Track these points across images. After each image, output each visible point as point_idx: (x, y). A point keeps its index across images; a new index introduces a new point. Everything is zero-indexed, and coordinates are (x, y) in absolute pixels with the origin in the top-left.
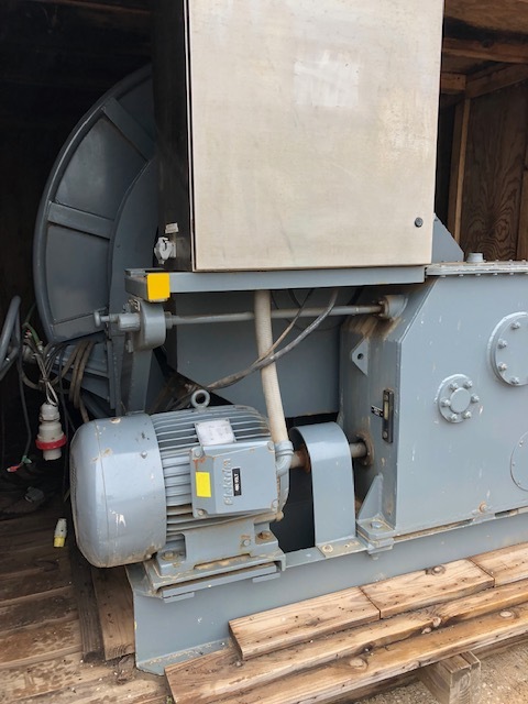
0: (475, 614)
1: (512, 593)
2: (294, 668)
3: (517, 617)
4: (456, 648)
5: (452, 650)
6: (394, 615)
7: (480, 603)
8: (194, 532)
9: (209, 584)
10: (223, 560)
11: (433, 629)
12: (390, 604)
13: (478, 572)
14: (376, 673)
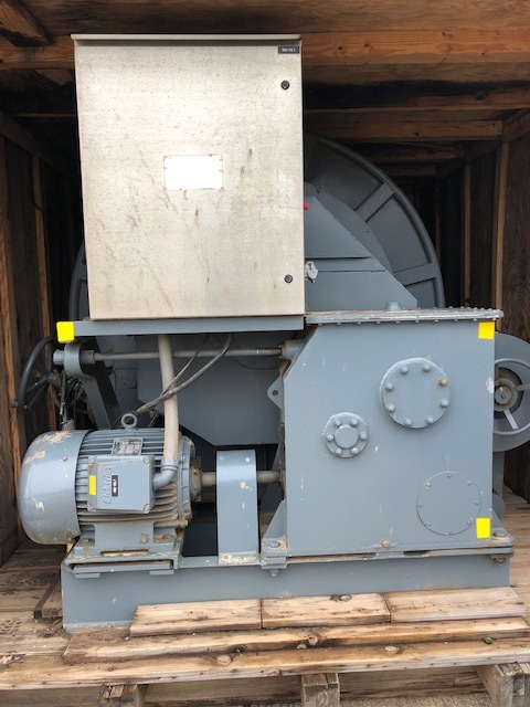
0: (357, 642)
1: (405, 630)
2: (166, 651)
3: (399, 653)
4: (320, 666)
5: (316, 667)
6: (278, 628)
7: (367, 633)
8: (102, 525)
9: (112, 569)
10: (124, 551)
11: (309, 646)
12: (276, 617)
13: (381, 606)
14: (235, 671)
